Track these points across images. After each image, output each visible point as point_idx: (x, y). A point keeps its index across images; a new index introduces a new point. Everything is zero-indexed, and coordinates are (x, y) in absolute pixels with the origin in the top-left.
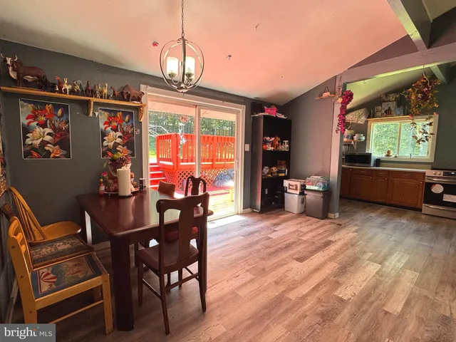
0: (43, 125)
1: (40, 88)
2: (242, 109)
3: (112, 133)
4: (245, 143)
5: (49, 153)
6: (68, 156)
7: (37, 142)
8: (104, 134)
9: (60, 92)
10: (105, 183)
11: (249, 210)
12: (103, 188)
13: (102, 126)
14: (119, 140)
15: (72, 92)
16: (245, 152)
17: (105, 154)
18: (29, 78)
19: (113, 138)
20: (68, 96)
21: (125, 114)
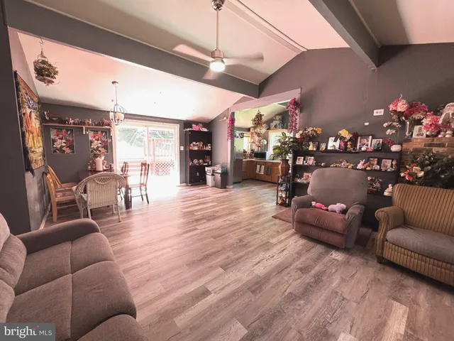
0: (62, 139)
1: (59, 123)
2: (177, 127)
3: (96, 142)
4: (180, 145)
5: (64, 151)
6: (73, 152)
7: (59, 146)
8: (92, 142)
9: (68, 124)
10: (91, 165)
11: (185, 184)
12: (89, 167)
13: (90, 138)
14: (100, 145)
15: (74, 124)
16: (180, 151)
17: (92, 152)
18: (54, 119)
19: (96, 144)
20: (72, 125)
21: (102, 132)
